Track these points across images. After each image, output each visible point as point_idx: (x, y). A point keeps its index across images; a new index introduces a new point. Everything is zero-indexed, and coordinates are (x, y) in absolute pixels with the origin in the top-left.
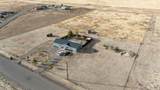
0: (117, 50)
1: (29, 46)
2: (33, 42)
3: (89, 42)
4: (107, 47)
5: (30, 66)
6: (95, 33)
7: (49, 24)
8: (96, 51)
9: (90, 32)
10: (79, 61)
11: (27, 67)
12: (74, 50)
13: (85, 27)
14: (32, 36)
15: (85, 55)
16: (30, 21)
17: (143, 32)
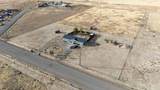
0: (116, 43)
1: (42, 41)
2: (45, 37)
3: (92, 37)
4: (107, 41)
5: (49, 56)
6: (95, 29)
8: (98, 45)
9: (91, 28)
10: (86, 52)
12: (81, 44)
14: (43, 32)
15: (89, 48)
17: (137, 27)
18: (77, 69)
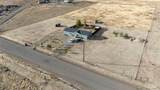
0: (127, 37)
1: (39, 35)
3: (97, 30)
4: (116, 34)
5: (46, 51)
6: (101, 23)
7: (54, 16)
8: (105, 38)
9: (97, 22)
10: (91, 47)
11: (42, 52)
12: (85, 37)
13: (91, 18)
14: (41, 26)
15: (95, 41)
16: (36, 13)
17: (150, 21)
18: (80, 66)
